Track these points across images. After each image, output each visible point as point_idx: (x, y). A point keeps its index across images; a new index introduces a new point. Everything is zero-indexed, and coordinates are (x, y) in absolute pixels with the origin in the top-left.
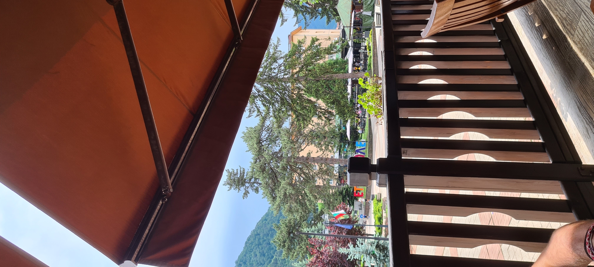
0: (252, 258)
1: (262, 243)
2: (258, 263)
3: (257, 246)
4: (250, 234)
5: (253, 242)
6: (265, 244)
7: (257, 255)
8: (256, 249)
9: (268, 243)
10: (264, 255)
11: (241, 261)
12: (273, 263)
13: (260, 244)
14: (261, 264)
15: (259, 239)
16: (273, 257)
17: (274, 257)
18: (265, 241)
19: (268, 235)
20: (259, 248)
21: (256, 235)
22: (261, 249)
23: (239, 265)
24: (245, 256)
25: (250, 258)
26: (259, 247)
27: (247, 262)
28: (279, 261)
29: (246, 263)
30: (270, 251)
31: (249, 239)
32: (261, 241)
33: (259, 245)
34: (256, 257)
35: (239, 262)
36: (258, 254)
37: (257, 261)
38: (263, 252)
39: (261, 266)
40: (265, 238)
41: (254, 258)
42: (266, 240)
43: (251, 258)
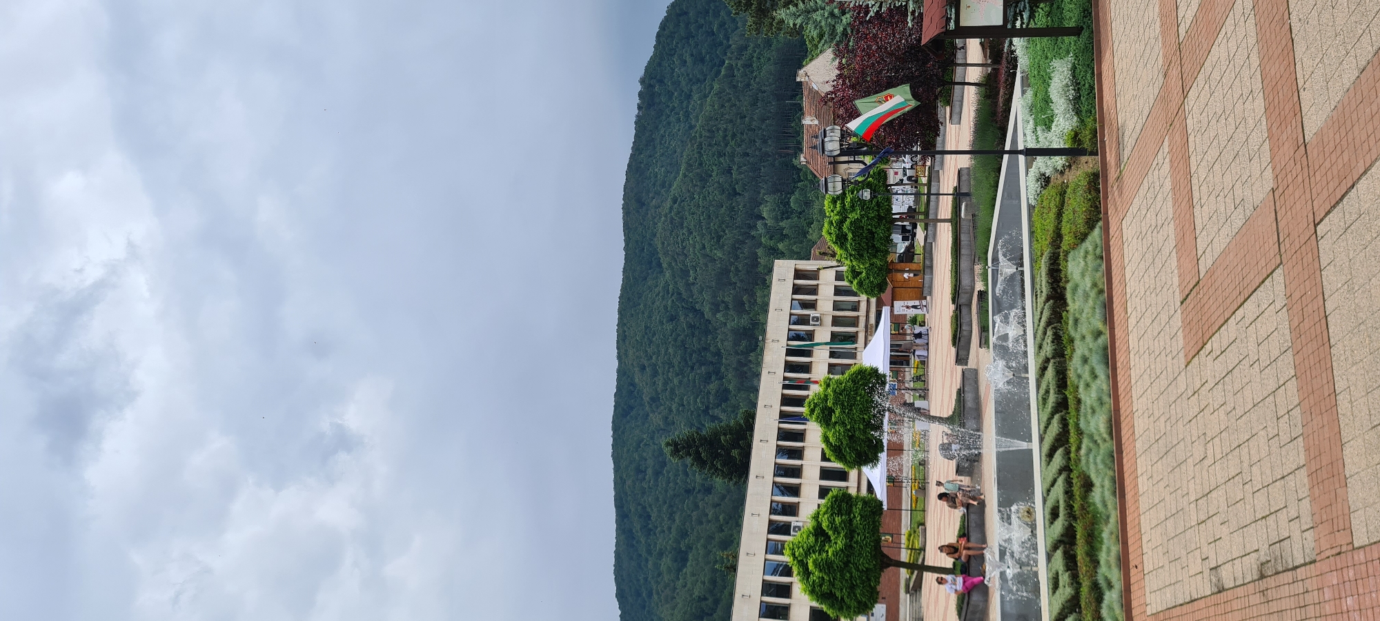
0: (676, 70)
1: (694, 32)
2: (691, 80)
3: (683, 41)
4: (666, 14)
5: (675, 33)
6: (702, 35)
7: (686, 62)
8: (683, 48)
9: (710, 31)
10: (702, 60)
11: (652, 78)
12: (725, 76)
13: (689, 36)
14: (698, 80)
15: (687, 24)
16: (724, 62)
17: (727, 62)
18: (702, 27)
19: (707, 12)
20: (690, 45)
21: (680, 15)
22: (695, 48)
23: (648, 88)
24: (660, 65)
25: (671, 68)
26: (688, 43)
27: (665, 78)
28: (739, 70)
29: (664, 82)
30: (716, 50)
31: (663, 26)
32: (692, 28)
33: (687, 38)
34: (684, 66)
35: (647, 82)
36: (689, 60)
37: (688, 75)
38: (701, 53)
39: (699, 85)
40: (702, 21)
41: (680, 69)
42: (703, 25)
43: (673, 70)
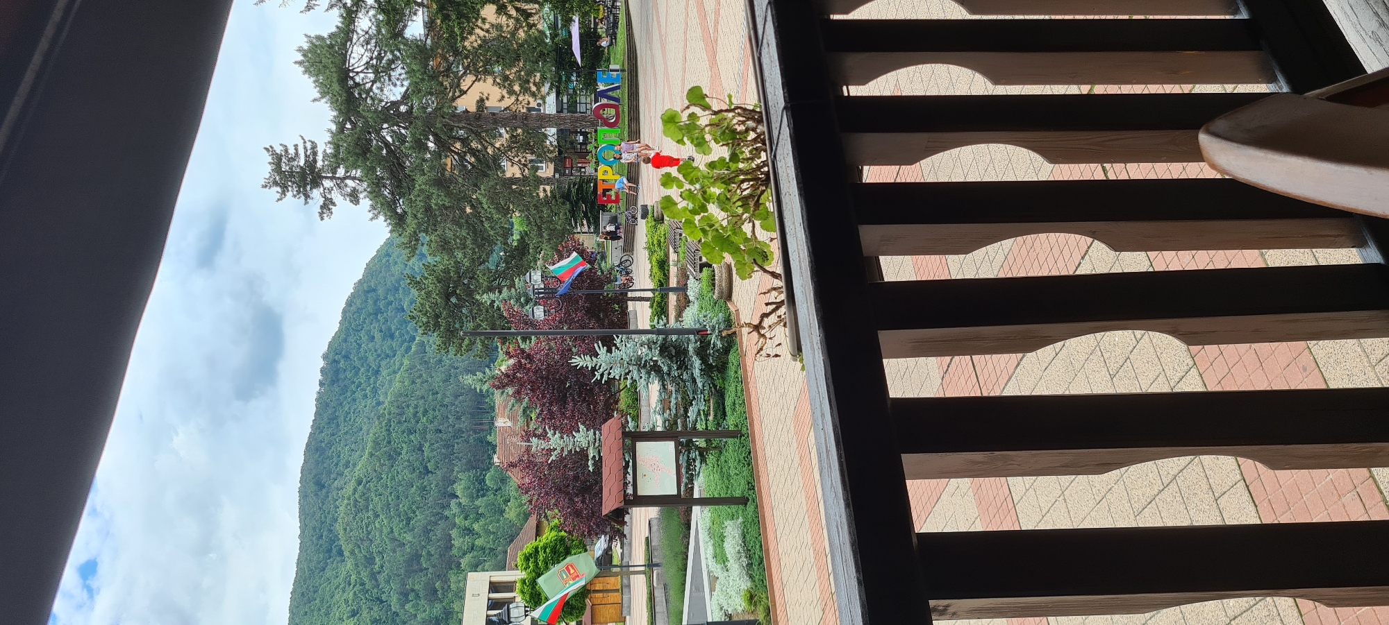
0: (363, 346)
1: (383, 309)
2: (379, 356)
3: (371, 317)
4: (353, 291)
5: (362, 309)
6: (392, 312)
7: (374, 337)
8: (371, 324)
9: (399, 307)
10: (392, 336)
11: (337, 354)
12: (416, 352)
13: (378, 311)
14: (388, 356)
15: (375, 302)
16: (414, 339)
17: (417, 338)
18: (391, 304)
19: (397, 290)
20: (379, 321)
21: (368, 292)
22: (384, 324)
23: (332, 363)
24: (345, 341)
25: (358, 344)
26: (377, 318)
27: (351, 353)
28: (431, 346)
29: (349, 358)
30: (407, 326)
31: (349, 303)
32: (381, 304)
33: (376, 314)
34: (372, 342)
35: (331, 356)
36: (378, 336)
37: (376, 351)
38: (390, 329)
39: (388, 360)
40: (390, 298)
41: (367, 344)
42: (392, 301)
43: (360, 345)
